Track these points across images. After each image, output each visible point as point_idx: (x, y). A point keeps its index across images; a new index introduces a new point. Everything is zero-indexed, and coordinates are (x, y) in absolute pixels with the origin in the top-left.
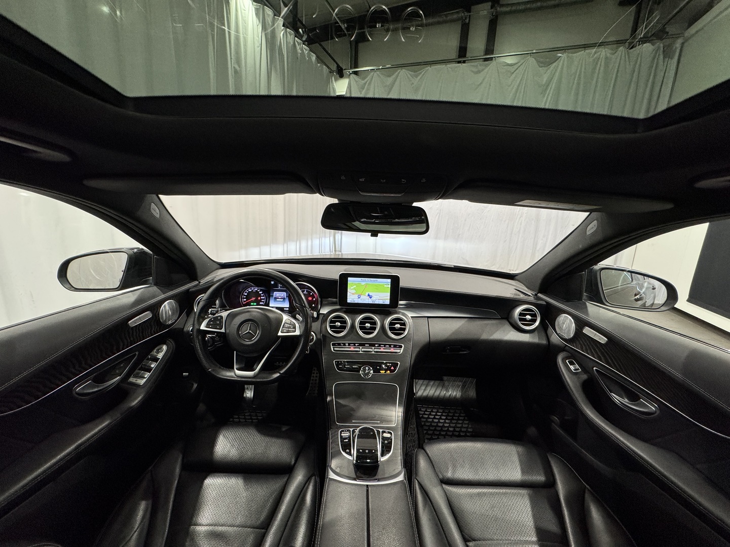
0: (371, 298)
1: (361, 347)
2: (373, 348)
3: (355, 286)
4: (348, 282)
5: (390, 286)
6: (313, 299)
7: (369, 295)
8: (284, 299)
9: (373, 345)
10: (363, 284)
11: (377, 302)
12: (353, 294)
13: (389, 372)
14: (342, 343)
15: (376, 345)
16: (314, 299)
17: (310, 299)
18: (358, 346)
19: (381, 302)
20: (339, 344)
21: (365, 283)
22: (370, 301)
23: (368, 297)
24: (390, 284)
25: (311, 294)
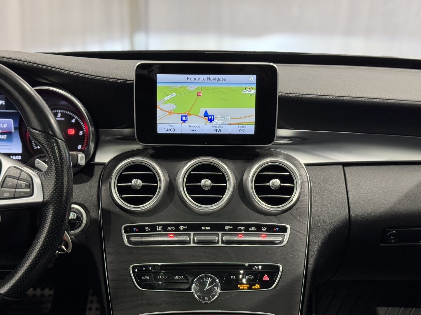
0: (211, 120)
1: (192, 233)
2: (220, 233)
3: (173, 95)
4: (158, 85)
5: (254, 92)
6: (77, 132)
7: (206, 115)
8: (9, 134)
9: (221, 227)
10: (193, 88)
11: (226, 130)
12: (170, 113)
13: (258, 286)
14: (149, 226)
15: (227, 228)
16: (81, 133)
17: (72, 132)
18: (184, 230)
19: (235, 130)
20: (141, 229)
21: (197, 86)
22: (208, 129)
23: (205, 120)
24: (254, 86)
25: (73, 121)
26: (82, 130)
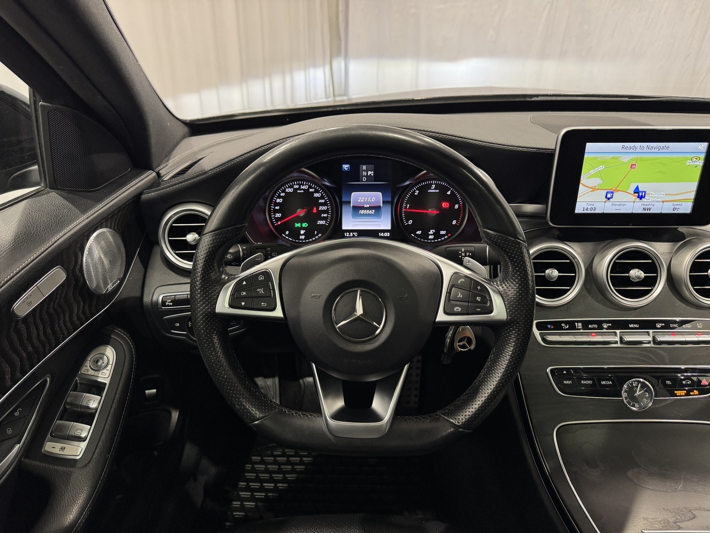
0: (641, 198)
1: (618, 331)
2: (651, 331)
3: (602, 167)
4: (586, 156)
5: (701, 163)
6: (452, 206)
7: (637, 191)
8: (377, 208)
9: (651, 325)
10: (627, 159)
11: (656, 209)
12: (594, 189)
13: (696, 392)
14: (566, 323)
15: (659, 326)
16: (457, 206)
17: (445, 205)
18: (609, 328)
19: (667, 209)
20: (557, 326)
21: (632, 156)
22: (636, 207)
23: (634, 197)
24: (703, 156)
25: (449, 193)
26: (458, 203)
